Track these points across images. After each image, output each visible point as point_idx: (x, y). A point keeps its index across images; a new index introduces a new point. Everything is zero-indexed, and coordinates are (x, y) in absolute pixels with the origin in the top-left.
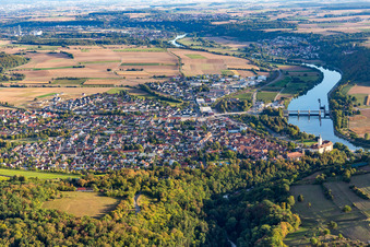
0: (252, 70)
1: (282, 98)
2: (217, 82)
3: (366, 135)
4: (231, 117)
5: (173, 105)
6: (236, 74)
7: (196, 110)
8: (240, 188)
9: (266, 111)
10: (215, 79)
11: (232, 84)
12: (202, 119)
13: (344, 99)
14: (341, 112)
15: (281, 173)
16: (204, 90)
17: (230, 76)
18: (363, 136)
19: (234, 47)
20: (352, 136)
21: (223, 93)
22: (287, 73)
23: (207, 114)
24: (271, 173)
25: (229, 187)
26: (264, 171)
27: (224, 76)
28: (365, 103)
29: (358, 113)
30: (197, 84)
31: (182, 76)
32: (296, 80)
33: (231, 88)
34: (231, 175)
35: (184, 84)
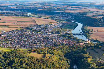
0: (57, 23)
1: (69, 30)
2: (48, 26)
3: (97, 39)
4: (57, 35)
5: (39, 32)
6: (53, 24)
7: (47, 34)
8: (70, 52)
9: (66, 34)
10: (47, 25)
11: (53, 27)
12: (49, 36)
13: (87, 30)
14: (87, 33)
15: (79, 48)
16: (46, 28)
17: (51, 25)
18: (96, 39)
19: (48, 16)
20: (93, 39)
21: (52, 29)
22: (67, 24)
23: (50, 35)
24: (77, 48)
25: (67, 52)
26: (75, 48)
27: (50, 24)
28: (93, 31)
29: (92, 34)
30: (43, 27)
31: (37, 25)
32: (71, 25)
33: (53, 28)
34: (67, 49)
35: (39, 27)
